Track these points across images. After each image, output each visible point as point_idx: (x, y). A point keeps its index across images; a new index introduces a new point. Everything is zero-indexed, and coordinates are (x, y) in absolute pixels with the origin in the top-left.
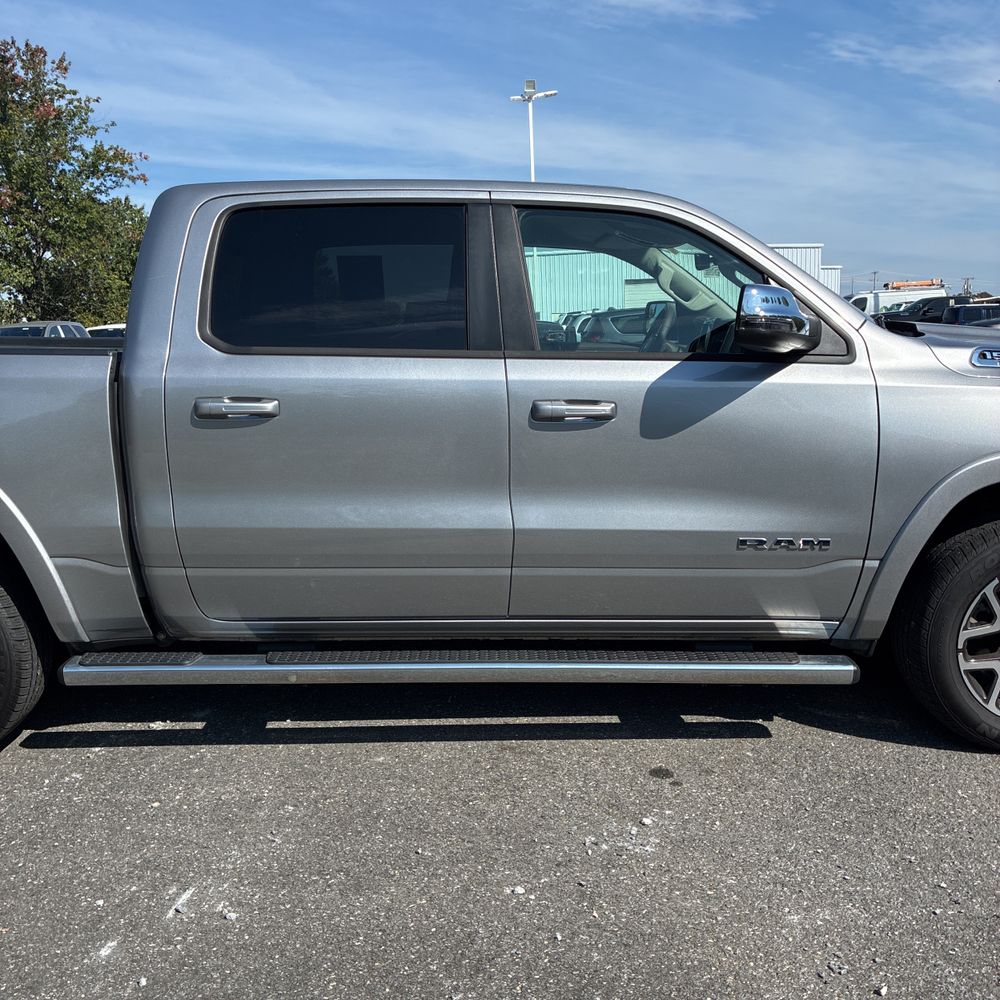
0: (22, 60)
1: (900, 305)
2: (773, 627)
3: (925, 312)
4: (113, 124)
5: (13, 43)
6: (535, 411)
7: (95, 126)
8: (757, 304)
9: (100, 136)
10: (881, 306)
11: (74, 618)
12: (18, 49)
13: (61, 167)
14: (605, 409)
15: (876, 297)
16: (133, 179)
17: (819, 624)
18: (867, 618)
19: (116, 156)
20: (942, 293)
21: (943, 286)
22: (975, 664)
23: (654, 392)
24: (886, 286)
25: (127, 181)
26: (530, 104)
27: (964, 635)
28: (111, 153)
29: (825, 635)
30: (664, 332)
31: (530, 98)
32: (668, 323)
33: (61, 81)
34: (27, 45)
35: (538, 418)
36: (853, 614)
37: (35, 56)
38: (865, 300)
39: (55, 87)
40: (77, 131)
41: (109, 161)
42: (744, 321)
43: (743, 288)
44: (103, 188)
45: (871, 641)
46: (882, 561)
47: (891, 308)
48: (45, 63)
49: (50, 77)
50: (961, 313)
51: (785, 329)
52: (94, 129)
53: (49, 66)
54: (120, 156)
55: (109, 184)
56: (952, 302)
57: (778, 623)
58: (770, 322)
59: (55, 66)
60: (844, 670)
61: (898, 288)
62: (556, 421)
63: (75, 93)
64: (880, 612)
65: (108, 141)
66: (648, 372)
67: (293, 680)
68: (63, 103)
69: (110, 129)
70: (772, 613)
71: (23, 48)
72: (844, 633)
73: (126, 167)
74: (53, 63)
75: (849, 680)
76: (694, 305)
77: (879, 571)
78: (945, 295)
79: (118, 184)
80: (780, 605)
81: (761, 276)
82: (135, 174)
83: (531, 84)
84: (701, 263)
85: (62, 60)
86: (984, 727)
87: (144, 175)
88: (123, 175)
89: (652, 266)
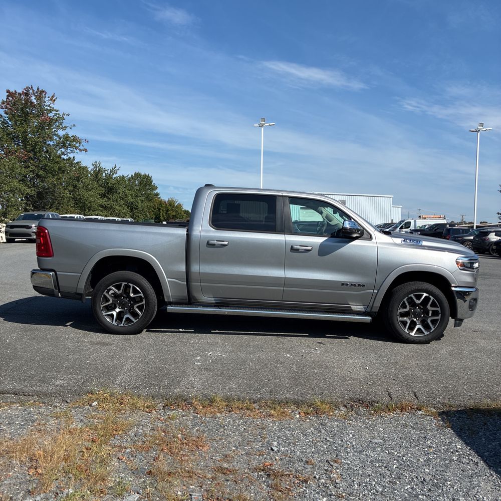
0: (35, 96)
1: (425, 226)
2: (350, 307)
3: (436, 229)
4: (74, 126)
5: (32, 88)
6: (292, 248)
7: (66, 125)
8: (347, 225)
9: (68, 131)
10: (417, 226)
11: (170, 295)
12: (33, 91)
13: (48, 143)
14: (309, 248)
15: (415, 221)
16: (81, 150)
17: (362, 307)
18: (374, 305)
19: (74, 140)
20: (444, 222)
21: (445, 218)
22: (401, 319)
23: (322, 245)
24: (420, 217)
25: (78, 151)
26: (263, 128)
27: (399, 311)
28: (72, 138)
29: (364, 310)
30: (324, 230)
31: (262, 126)
32: (325, 228)
33: (52, 105)
34: (38, 89)
35: (293, 249)
36: (371, 304)
37: (40, 94)
38: (410, 222)
39: (49, 108)
40: (58, 128)
41: (71, 142)
42: (344, 229)
43: (345, 220)
44: (66, 153)
45: (375, 312)
46: (378, 291)
47: (422, 227)
48: (45, 97)
49: (47, 103)
50: (451, 231)
51: (354, 231)
52: (65, 127)
53: (47, 99)
54: (75, 139)
55: (69, 151)
56: (448, 226)
57: (352, 306)
58: (350, 229)
59: (50, 99)
60: (368, 319)
61: (425, 218)
62: (297, 250)
63: (57, 111)
64: (378, 304)
65: (71, 133)
66: (320, 240)
67: (226, 313)
68: (51, 115)
69: (73, 128)
70: (350, 304)
71: (36, 90)
72: (368, 310)
73: (77, 145)
74: (49, 97)
75: (369, 321)
76: (332, 223)
77: (377, 293)
78: (446, 222)
79: (72, 151)
80: (352, 302)
81: (350, 218)
82: (81, 148)
83: (264, 120)
84: (335, 213)
85: (53, 96)
86: (404, 336)
87: (86, 150)
88: (76, 148)
89: (320, 211)
